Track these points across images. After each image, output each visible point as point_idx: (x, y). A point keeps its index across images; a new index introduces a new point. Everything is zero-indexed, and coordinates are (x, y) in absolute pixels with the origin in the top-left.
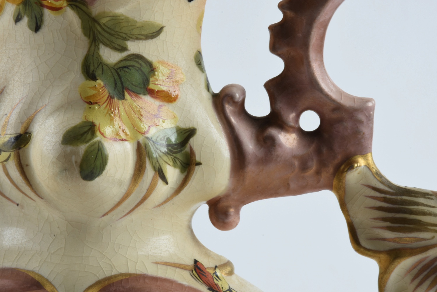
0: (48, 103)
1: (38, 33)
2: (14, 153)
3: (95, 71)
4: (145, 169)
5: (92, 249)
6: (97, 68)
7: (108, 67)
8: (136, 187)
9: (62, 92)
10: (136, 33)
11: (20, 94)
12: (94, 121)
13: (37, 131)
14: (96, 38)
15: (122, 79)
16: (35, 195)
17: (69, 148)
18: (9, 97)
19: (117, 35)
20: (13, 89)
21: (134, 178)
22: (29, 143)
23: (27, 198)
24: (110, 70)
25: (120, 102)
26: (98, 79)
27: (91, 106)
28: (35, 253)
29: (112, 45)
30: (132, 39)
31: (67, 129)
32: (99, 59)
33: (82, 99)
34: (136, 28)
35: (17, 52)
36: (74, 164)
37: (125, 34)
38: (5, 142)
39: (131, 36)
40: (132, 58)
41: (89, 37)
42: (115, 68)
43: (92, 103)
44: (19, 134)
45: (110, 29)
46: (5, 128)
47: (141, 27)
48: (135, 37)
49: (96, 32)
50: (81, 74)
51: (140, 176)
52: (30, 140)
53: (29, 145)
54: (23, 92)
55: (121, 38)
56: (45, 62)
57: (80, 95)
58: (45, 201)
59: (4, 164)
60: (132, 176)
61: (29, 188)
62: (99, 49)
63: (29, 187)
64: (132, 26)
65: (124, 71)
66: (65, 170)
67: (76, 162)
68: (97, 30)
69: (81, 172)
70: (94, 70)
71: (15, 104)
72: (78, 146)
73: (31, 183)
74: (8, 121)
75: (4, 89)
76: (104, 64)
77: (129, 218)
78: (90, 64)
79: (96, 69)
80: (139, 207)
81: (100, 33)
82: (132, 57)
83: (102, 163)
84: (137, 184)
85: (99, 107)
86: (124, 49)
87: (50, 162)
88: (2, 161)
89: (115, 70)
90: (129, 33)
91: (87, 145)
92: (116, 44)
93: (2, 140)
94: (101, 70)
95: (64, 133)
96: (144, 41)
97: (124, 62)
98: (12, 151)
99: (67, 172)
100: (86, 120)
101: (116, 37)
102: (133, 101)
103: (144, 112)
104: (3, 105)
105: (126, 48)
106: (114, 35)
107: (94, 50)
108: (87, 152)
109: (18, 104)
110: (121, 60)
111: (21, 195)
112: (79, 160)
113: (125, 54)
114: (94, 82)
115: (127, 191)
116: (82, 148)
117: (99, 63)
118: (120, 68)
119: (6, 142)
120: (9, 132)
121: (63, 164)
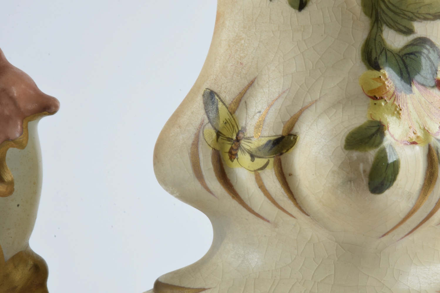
0: (320, 98)
1: (303, 11)
2: (274, 160)
3: (378, 58)
4: (437, 179)
5: (368, 276)
6: (380, 54)
7: (393, 54)
8: (424, 201)
9: (337, 84)
10: (424, 12)
11: (279, 87)
12: (381, 121)
13: (305, 133)
14: (379, 19)
15: (409, 68)
16: (299, 211)
17: (355, 154)
18: (262, 91)
19: (402, 14)
20: (268, 80)
21: (423, 189)
22: (293, 148)
23: (285, 214)
24: (395, 56)
25: (408, 96)
26: (381, 69)
27: (376, 102)
28: (296, 282)
29: (397, 27)
30: (419, 19)
31: (350, 131)
32: (382, 44)
33: (364, 92)
34: (424, 6)
35: (273, 35)
36: (362, 174)
37: (412, 13)
38: (260, 145)
39: (418, 15)
40: (418, 43)
41: (371, 16)
42: (401, 55)
43: (377, 98)
44: (280, 136)
45: (395, 7)
46: (260, 128)
47: (430, 4)
48: (422, 17)
49: (379, 10)
50: (361, 62)
51: (430, 187)
52: (295, 143)
53: (293, 149)
54: (283, 84)
55: (407, 18)
56: (313, 47)
57: (362, 88)
58: (311, 219)
59: (258, 173)
60: (421, 187)
61: (292, 203)
62: (382, 31)
63: (293, 201)
64: (420, 3)
65: (411, 58)
66: (350, 181)
67: (364, 171)
68: (381, 8)
69: (369, 184)
70: (376, 58)
71: (273, 100)
72: (366, 151)
73: (296, 197)
74: (264, 120)
75: (254, 81)
76: (388, 50)
77: (410, 238)
78: (372, 50)
79: (379, 56)
80: (424, 225)
81: (384, 12)
82: (419, 41)
83: (394, 172)
84: (426, 197)
85: (386, 102)
86: (409, 31)
87: (330, 171)
88: (255, 169)
89: (400, 57)
90: (416, 12)
91: (377, 150)
92: (401, 25)
93: (256, 143)
94: (385, 57)
95: (346, 135)
96: (432, 22)
97: (410, 47)
98: (270, 157)
99: (352, 183)
100: (372, 119)
101: (401, 17)
102: (422, 96)
103: (433, 108)
104: (254, 100)
105: (412, 30)
106: (400, 14)
107: (377, 33)
108: (378, 159)
109: (277, 99)
110: (406, 45)
111: (277, 210)
112: (368, 169)
113: (411, 38)
114: (378, 72)
115: (414, 206)
116: (372, 154)
117: (382, 48)
118: (405, 54)
119: (262, 146)
120: (266, 134)
121: (348, 174)
